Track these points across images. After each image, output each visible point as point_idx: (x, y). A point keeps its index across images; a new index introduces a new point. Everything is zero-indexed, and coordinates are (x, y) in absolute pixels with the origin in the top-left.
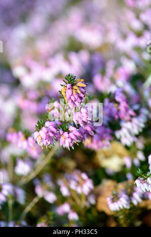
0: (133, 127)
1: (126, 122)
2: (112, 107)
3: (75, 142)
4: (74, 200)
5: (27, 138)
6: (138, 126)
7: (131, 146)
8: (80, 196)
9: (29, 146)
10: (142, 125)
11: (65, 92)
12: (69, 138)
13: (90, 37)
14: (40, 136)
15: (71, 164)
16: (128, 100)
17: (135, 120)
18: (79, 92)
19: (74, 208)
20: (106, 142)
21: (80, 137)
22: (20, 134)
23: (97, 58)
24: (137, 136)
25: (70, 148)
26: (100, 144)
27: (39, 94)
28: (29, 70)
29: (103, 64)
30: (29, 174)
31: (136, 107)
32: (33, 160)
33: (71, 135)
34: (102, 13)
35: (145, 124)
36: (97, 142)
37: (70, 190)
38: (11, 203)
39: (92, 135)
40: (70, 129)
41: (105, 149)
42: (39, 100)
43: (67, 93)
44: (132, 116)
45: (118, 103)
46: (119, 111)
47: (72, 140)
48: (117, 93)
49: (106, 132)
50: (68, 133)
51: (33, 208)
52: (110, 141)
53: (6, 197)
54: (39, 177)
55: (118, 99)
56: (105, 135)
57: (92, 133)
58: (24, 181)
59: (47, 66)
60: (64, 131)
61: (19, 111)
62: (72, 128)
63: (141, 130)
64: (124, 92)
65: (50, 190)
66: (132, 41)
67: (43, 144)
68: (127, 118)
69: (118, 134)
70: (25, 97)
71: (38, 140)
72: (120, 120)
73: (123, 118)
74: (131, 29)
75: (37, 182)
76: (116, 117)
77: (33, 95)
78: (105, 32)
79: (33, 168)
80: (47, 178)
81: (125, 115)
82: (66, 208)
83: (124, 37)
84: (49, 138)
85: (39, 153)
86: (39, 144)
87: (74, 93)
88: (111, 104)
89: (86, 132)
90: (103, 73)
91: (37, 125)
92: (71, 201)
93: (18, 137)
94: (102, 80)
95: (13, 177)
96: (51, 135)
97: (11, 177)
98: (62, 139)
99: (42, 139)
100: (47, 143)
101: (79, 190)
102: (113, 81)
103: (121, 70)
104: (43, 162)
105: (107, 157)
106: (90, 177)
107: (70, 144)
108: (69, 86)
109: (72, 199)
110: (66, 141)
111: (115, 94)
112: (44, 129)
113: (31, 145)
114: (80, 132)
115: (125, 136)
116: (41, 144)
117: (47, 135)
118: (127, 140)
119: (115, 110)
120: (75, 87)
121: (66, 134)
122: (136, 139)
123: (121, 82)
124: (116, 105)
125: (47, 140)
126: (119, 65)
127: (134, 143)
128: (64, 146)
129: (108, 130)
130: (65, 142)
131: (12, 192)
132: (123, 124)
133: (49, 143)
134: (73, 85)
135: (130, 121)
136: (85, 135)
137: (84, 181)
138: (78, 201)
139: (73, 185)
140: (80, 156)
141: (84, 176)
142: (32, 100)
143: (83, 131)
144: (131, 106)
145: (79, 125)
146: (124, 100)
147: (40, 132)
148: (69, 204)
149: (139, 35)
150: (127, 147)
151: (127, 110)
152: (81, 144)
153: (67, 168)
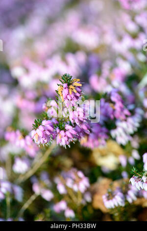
0: (128, 127)
1: (121, 121)
2: (108, 107)
3: (72, 141)
4: (70, 197)
5: (24, 136)
6: (133, 126)
7: (126, 145)
8: (76, 194)
9: (26, 144)
10: (137, 125)
11: (62, 92)
12: (65, 136)
13: (87, 39)
14: (37, 134)
15: (68, 162)
16: (123, 100)
17: (130, 120)
18: (75, 91)
19: (70, 206)
20: (102, 141)
21: (77, 135)
22: (18, 132)
23: (93, 59)
24: (132, 135)
25: (67, 146)
26: (96, 142)
27: (36, 94)
28: (27, 71)
29: (100, 65)
30: (27, 172)
31: (131, 107)
32: (30, 159)
33: (68, 134)
34: (98, 15)
35: (140, 123)
36: (93, 141)
37: (66, 188)
38: (9, 200)
39: (88, 133)
40: (66, 128)
41: (101, 147)
42: (37, 100)
43: (63, 93)
44: (127, 116)
45: (114, 103)
46: (114, 110)
47: (68, 138)
48: (113, 93)
49: (101, 131)
50: (65, 132)
51: (30, 205)
52: (106, 140)
53: (4, 195)
54: (37, 175)
55: (113, 99)
56: (100, 134)
57: (88, 132)
58: (21, 179)
59: (45, 67)
60: (61, 129)
61: (18, 110)
62: (68, 127)
63: (136, 129)
64: (120, 93)
65: (47, 188)
66: (127, 42)
67: (40, 143)
68: (123, 117)
69: (113, 133)
70: (23, 97)
71: (35, 139)
72: (115, 119)
73: (119, 118)
74: (127, 31)
75: (34, 180)
76: (112, 116)
77: (31, 95)
78: (102, 34)
79: (31, 166)
80: (44, 177)
81: (121, 115)
82: (62, 205)
83: (120, 38)
84: (46, 136)
85: (37, 152)
86: (36, 142)
87: (70, 93)
88: (107, 104)
89: (82, 131)
90: (100, 74)
91: (35, 124)
92: (67, 198)
93: (16, 136)
94: (98, 81)
95: (11, 175)
96: (48, 133)
97: (9, 175)
98: (58, 138)
99: (39, 137)
100: (44, 141)
101: (75, 188)
102: (109, 82)
103: (117, 71)
104: (40, 161)
105: (103, 155)
106: (86, 175)
107: (66, 142)
108: (65, 85)
109: (69, 196)
110: (63, 140)
111: (110, 95)
112: (41, 128)
113: (29, 143)
114: (76, 130)
115: (121, 136)
116: (39, 143)
117: (44, 134)
118: (123, 139)
119: (110, 109)
120: (71, 87)
121: (62, 133)
122: (131, 138)
123: (117, 83)
124: (111, 105)
125: (43, 139)
126: (114, 66)
127: (129, 142)
128: (61, 145)
129: (104, 129)
130: (61, 140)
131: (10, 190)
132: (119, 124)
133: (46, 141)
134: (69, 85)
135: (126, 120)
136: (81, 133)
137: (80, 179)
138: (74, 199)
139: (69, 183)
140: (76, 155)
141: (81, 174)
142: (30, 100)
143: (79, 130)
144: (126, 106)
145: (75, 124)
146: (119, 100)
147: (37, 130)
148: (66, 201)
149: (134, 37)
150: (122, 147)
151: (122, 110)
152: (77, 142)
153: (64, 166)
